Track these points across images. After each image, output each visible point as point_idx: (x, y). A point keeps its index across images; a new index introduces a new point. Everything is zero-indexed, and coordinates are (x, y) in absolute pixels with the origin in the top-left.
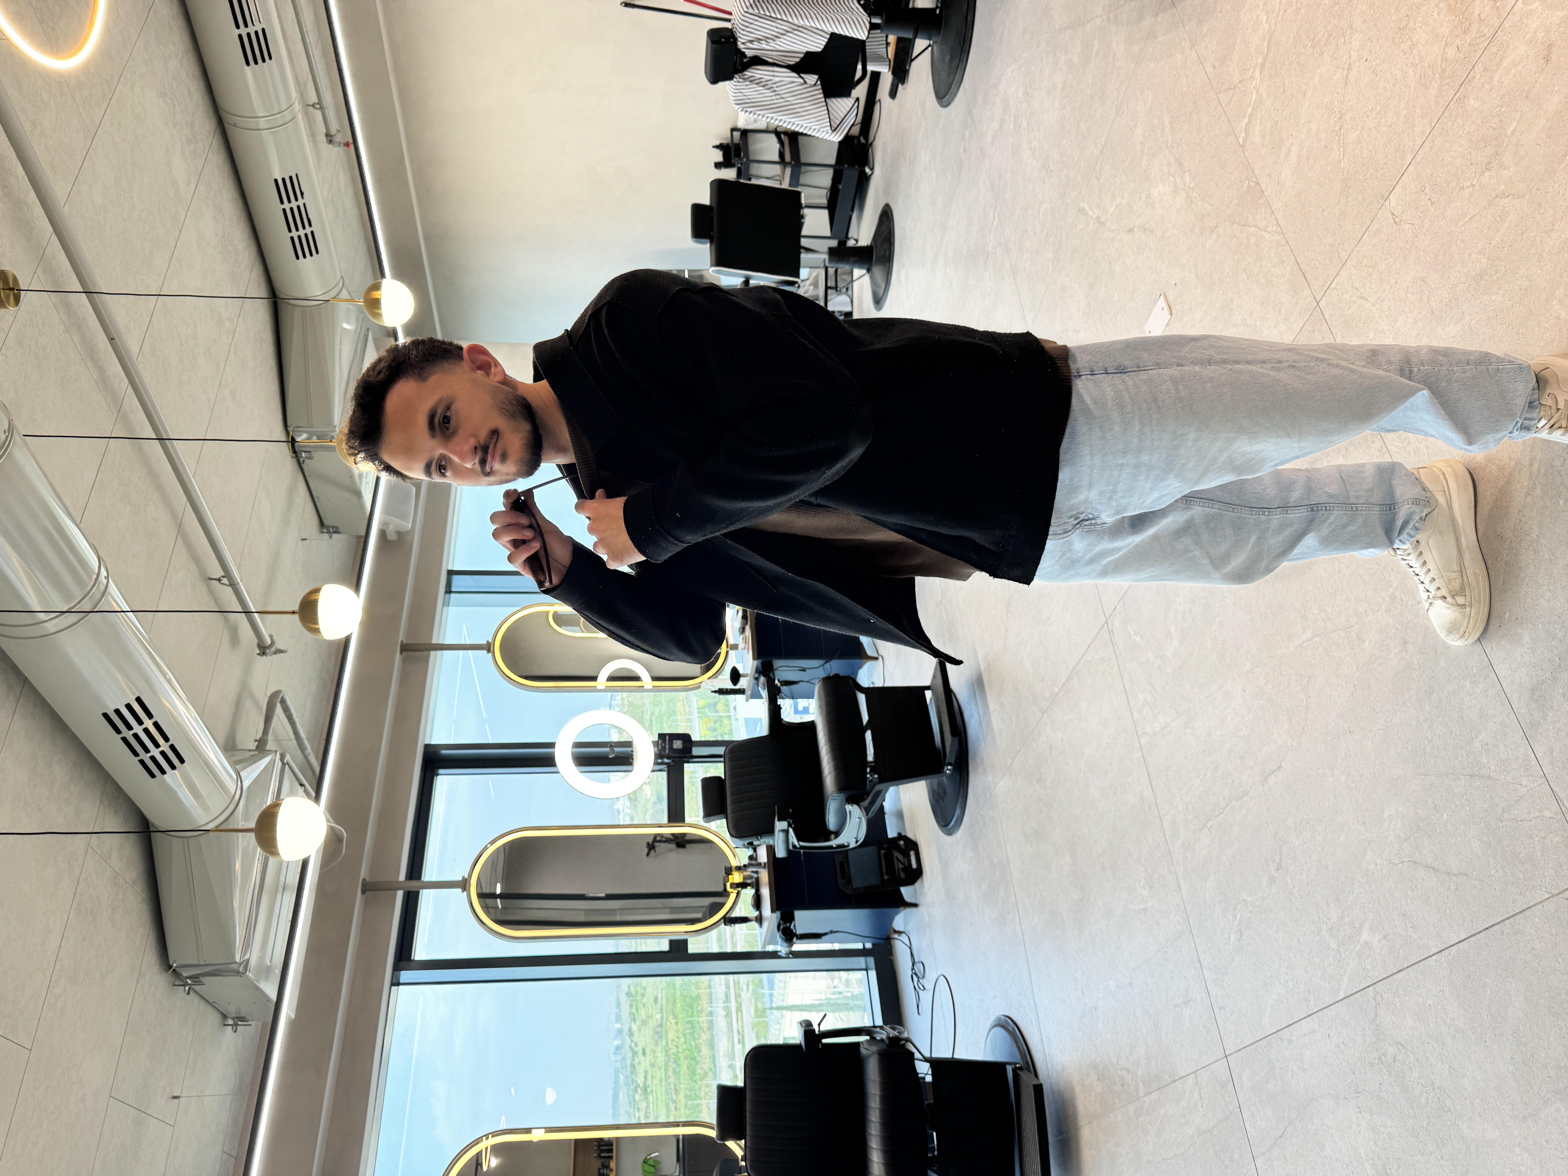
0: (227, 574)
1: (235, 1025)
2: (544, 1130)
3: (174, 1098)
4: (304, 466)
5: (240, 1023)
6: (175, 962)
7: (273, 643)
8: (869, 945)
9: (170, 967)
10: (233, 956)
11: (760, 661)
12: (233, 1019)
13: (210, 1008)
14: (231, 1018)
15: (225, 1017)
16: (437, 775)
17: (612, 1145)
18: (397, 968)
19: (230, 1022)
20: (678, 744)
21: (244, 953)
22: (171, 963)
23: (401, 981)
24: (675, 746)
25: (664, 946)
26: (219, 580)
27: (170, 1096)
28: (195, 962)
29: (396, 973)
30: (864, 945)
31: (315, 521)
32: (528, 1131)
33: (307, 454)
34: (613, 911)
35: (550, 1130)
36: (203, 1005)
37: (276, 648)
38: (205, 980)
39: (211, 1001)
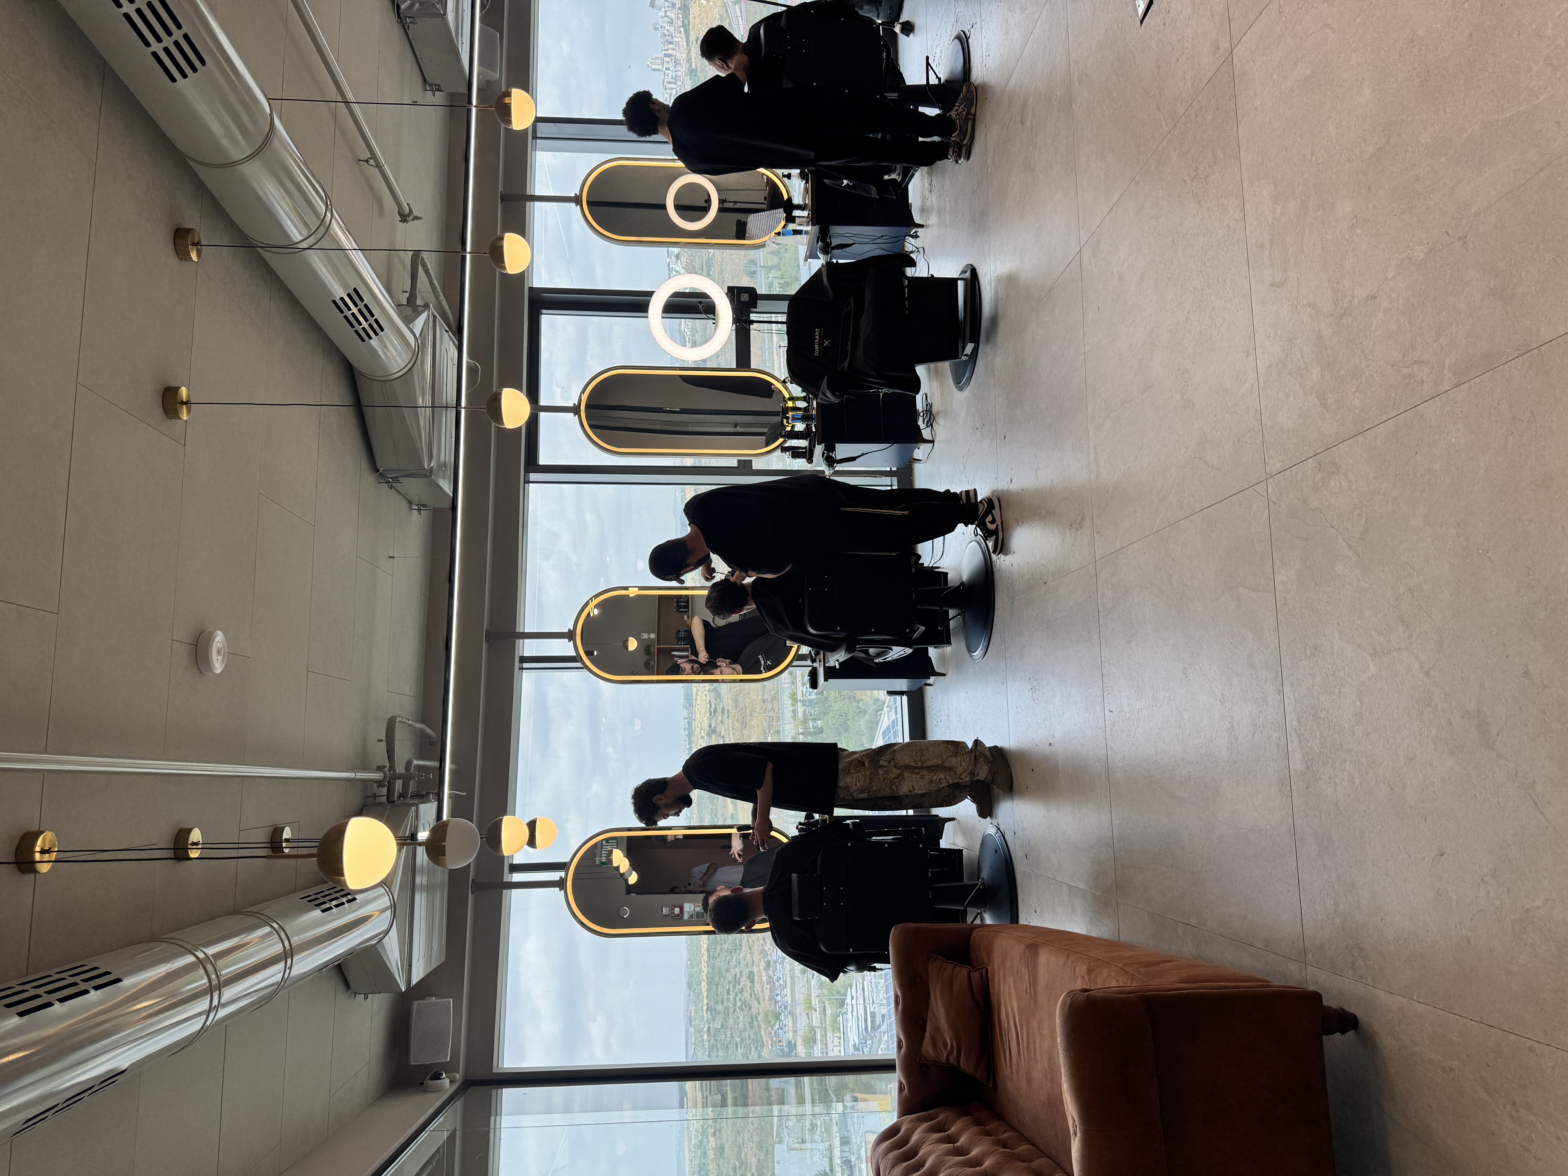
0: (374, 156)
1: (419, 510)
2: (637, 588)
3: (391, 557)
4: (409, 32)
5: (422, 508)
6: (381, 467)
7: (411, 211)
8: (894, 469)
9: (378, 471)
10: (423, 466)
11: (818, 227)
12: (417, 505)
13: (401, 497)
14: (415, 505)
15: (410, 503)
16: (542, 314)
17: (688, 600)
18: (527, 471)
19: (415, 507)
20: (745, 297)
21: (430, 462)
22: (378, 467)
23: (531, 480)
24: (742, 299)
25: (733, 463)
26: (367, 161)
27: (388, 556)
28: (396, 468)
29: (527, 474)
30: (891, 469)
31: (419, 81)
32: (626, 588)
33: (411, 20)
34: (686, 424)
35: (641, 588)
36: (398, 495)
37: (414, 216)
38: (402, 479)
39: (403, 493)
